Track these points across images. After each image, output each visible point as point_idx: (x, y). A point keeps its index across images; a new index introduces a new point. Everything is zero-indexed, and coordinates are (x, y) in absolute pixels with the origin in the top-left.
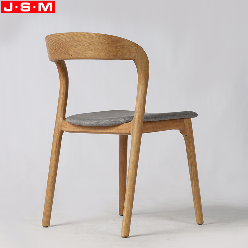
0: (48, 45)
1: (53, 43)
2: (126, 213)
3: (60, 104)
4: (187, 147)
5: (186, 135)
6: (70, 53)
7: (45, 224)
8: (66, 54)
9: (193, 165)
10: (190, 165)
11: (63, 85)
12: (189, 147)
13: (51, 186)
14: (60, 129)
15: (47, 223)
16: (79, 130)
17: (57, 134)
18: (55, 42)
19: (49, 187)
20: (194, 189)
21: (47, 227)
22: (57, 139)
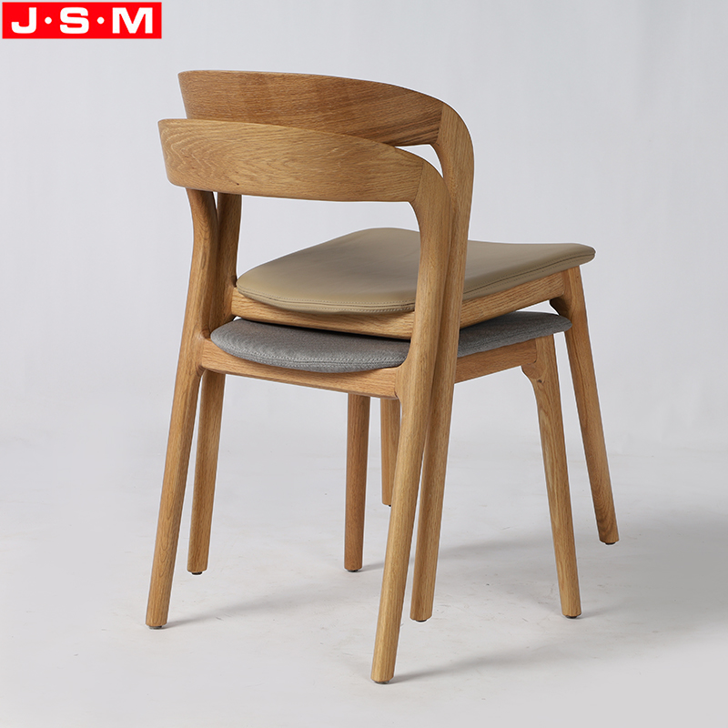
0: (166, 145)
1: (185, 144)
2: (387, 618)
3: (194, 292)
4: (542, 411)
5: (540, 381)
6: (234, 177)
7: (155, 620)
8: (223, 178)
9: (557, 461)
10: (548, 461)
11: (203, 240)
12: (547, 413)
13: (172, 518)
14: (194, 363)
15: (159, 619)
16: (248, 372)
17: (188, 377)
18: (189, 142)
19: (166, 520)
20: (557, 523)
21: (160, 627)
22: (187, 389)
